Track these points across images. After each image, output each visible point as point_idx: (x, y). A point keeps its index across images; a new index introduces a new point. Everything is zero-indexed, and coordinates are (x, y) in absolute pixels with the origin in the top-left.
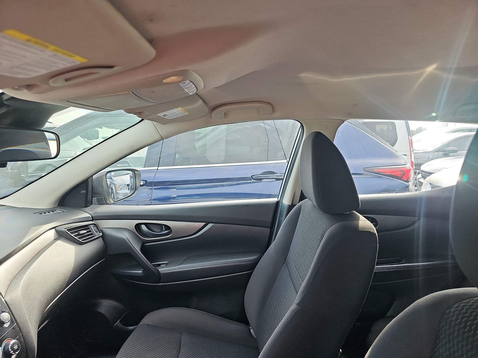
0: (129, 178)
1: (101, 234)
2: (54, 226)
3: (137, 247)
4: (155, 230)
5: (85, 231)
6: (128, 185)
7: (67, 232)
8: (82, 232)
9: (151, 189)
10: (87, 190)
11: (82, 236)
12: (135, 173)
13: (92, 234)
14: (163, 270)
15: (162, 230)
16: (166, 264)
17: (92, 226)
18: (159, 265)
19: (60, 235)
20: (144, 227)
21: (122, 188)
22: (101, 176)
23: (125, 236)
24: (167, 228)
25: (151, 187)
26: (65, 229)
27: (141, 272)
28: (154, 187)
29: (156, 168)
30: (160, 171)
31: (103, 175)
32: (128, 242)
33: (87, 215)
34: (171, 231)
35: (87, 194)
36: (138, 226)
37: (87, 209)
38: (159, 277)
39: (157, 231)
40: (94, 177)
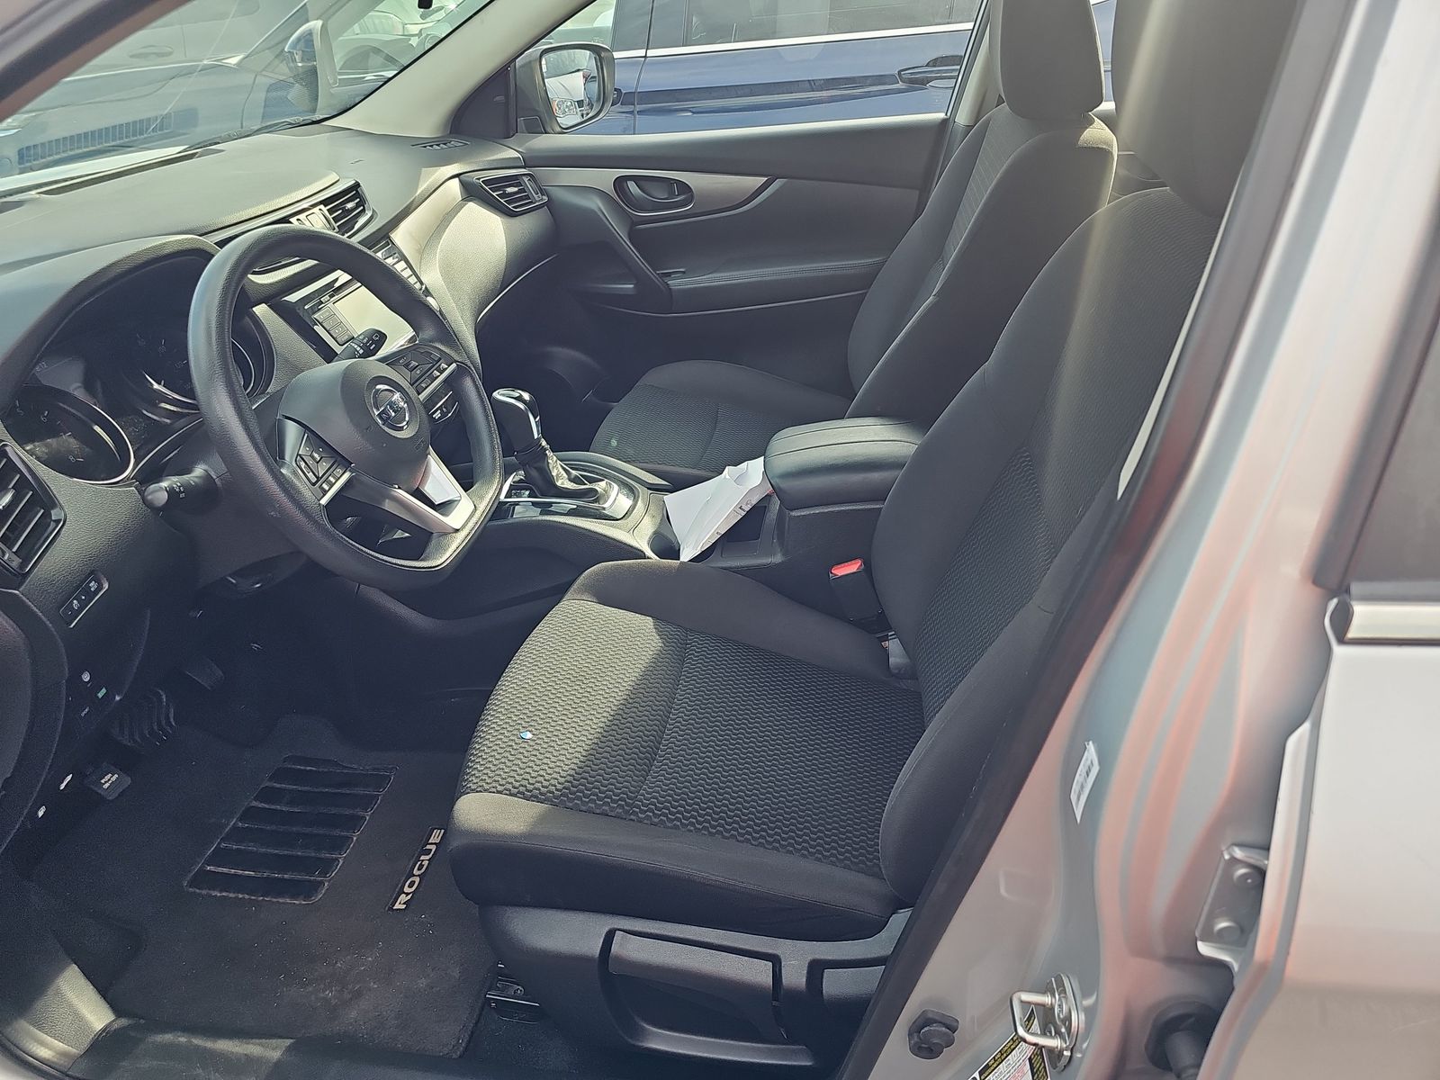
0: (582, 81)
1: (546, 198)
2: (457, 172)
3: (620, 231)
4: (656, 194)
5: (516, 189)
6: (580, 103)
7: (482, 187)
8: (510, 190)
9: (632, 112)
10: (507, 96)
11: (511, 198)
12: (600, 56)
13: (527, 197)
14: (676, 283)
15: (672, 195)
16: (684, 272)
17: (526, 179)
18: (669, 275)
19: (472, 192)
20: (632, 186)
21: (567, 110)
22: (530, 62)
23: (595, 204)
24: (684, 188)
25: (630, 108)
26: (479, 179)
27: (631, 286)
28: (639, 108)
29: (642, 52)
30: (652, 64)
31: (535, 60)
32: (601, 215)
33: (512, 154)
34: (692, 196)
35: (507, 103)
36: (620, 183)
37: (509, 141)
38: (669, 299)
39: (660, 194)
40: (519, 62)
